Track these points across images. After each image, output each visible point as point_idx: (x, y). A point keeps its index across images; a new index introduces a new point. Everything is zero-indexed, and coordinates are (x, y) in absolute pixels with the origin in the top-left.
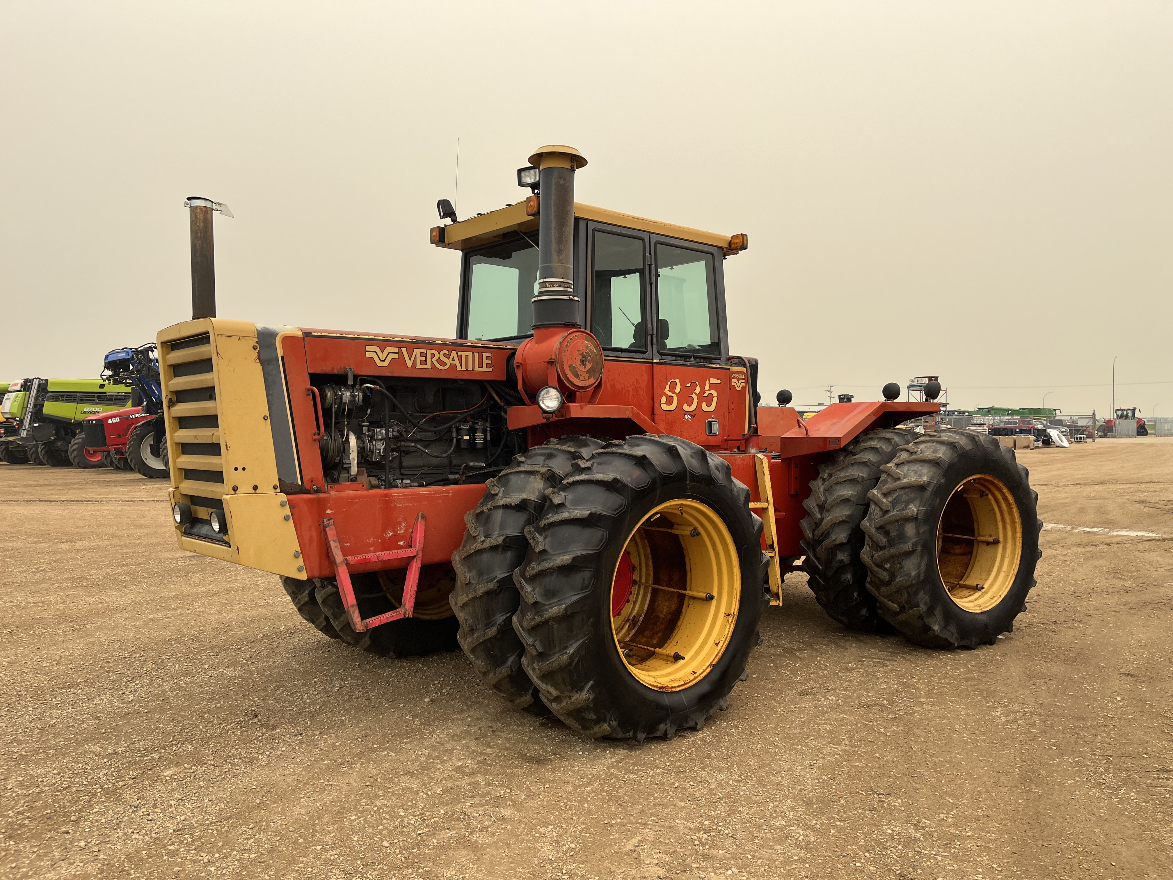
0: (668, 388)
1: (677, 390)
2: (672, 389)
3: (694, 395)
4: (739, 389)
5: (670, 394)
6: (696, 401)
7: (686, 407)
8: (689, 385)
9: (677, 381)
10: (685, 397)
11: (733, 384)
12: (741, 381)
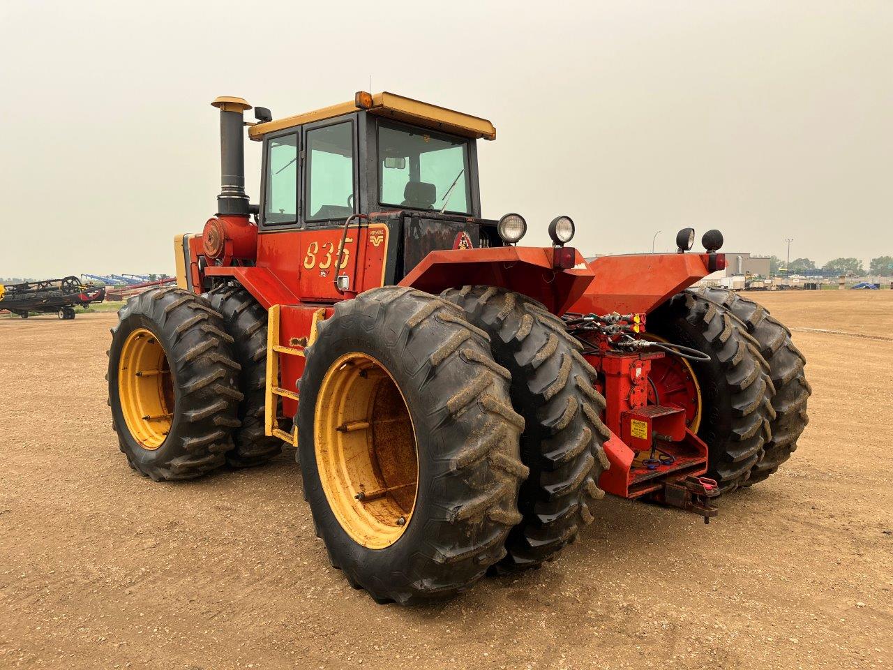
0: (309, 250)
1: (316, 251)
2: (312, 252)
3: (328, 255)
4: (377, 245)
5: (310, 255)
6: (329, 259)
7: (322, 266)
8: (324, 246)
9: (316, 243)
10: (321, 257)
11: (371, 241)
12: (379, 237)
